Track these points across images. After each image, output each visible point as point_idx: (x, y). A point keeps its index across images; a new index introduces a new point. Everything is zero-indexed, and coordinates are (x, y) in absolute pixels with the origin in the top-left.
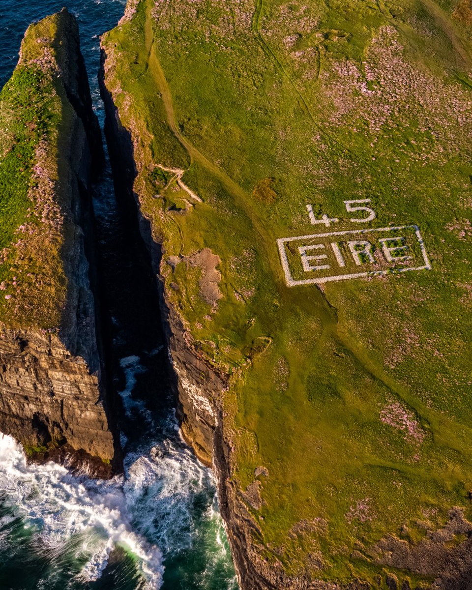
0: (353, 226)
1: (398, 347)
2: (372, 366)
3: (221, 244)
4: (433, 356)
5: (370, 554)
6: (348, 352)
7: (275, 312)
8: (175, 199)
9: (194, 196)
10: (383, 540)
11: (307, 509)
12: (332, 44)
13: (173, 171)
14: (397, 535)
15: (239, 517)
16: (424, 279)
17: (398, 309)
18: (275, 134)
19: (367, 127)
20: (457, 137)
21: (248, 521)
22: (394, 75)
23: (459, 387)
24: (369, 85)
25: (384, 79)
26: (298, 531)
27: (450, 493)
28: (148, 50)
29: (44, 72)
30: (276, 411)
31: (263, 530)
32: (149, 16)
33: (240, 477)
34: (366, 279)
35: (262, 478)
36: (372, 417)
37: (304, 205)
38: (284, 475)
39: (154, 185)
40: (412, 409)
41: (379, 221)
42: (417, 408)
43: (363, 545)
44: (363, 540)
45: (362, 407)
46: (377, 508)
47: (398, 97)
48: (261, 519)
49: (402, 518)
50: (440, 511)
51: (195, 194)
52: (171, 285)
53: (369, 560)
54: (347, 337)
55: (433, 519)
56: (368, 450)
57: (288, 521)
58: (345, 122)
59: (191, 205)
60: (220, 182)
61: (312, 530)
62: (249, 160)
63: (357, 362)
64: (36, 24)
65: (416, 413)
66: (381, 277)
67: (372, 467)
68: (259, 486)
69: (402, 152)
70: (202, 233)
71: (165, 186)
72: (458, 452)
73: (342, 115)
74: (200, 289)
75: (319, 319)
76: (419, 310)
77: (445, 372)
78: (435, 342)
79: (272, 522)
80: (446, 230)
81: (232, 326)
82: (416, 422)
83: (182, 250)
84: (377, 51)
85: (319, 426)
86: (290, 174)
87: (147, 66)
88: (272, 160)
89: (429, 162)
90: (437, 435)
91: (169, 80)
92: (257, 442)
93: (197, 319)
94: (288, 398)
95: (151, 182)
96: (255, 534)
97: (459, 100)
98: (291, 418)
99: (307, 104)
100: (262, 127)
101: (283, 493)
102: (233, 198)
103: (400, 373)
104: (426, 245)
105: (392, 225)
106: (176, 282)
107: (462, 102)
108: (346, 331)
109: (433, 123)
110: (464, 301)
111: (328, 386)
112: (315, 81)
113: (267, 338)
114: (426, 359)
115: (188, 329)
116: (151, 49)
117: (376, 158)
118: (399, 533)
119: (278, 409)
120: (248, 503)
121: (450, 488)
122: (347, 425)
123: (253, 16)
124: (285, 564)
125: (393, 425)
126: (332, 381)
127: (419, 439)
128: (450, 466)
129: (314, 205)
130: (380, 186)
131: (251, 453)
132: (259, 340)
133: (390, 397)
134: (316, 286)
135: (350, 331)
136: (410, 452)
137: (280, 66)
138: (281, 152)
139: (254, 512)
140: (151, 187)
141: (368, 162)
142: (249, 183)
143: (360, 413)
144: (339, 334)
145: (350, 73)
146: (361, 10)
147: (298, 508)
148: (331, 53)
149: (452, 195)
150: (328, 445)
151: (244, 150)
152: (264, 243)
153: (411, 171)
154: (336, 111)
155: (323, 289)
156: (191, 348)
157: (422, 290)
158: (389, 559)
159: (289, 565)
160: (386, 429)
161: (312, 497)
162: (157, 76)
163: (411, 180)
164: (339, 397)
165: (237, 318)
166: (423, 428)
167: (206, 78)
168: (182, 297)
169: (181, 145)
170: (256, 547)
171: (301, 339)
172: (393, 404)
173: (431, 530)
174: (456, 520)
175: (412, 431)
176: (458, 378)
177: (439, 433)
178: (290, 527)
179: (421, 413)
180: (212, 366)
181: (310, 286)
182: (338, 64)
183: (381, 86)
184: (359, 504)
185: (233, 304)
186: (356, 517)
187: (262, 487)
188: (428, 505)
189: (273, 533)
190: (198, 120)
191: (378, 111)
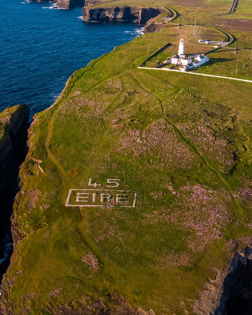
0: (107, 188)
1: (104, 234)
2: (88, 240)
3: (44, 188)
4: (118, 240)
5: (52, 310)
6: (80, 233)
7: (55, 215)
8: (34, 171)
9: (42, 170)
10: (60, 306)
11: (32, 289)
12: (133, 124)
13: (38, 161)
14: (68, 305)
15: (2, 289)
16: (129, 211)
17: (111, 220)
18: (90, 153)
19: (132, 154)
20: (173, 161)
21: (5, 291)
22: (156, 136)
23: (124, 253)
24: (142, 139)
25: (150, 138)
26: (24, 297)
27: (100, 292)
28: (51, 119)
29: (3, 123)
30: (36, 250)
31: (10, 295)
32: (59, 109)
33: (9, 274)
34: (102, 208)
35: (18, 275)
36: (78, 258)
37: (89, 178)
38: (28, 275)
39: (27, 166)
40: (98, 258)
41: (120, 188)
42: (101, 258)
43: (50, 306)
44: (51, 304)
45: (75, 254)
46: (64, 293)
47: (153, 144)
48: (11, 290)
49: (73, 298)
50: (92, 298)
51: (42, 169)
52: (17, 202)
53: (50, 313)
54: (82, 228)
55: (87, 301)
56: (70, 270)
57: (22, 293)
58: (123, 151)
59: (39, 173)
60: (56, 167)
61: (31, 297)
62: (73, 161)
63: (82, 237)
64: (10, 107)
65: (99, 260)
66: (109, 208)
67: (69, 277)
68: (16, 278)
69: (144, 164)
70: (38, 183)
71: (32, 166)
72: (112, 277)
73: (123, 149)
74: (28, 204)
75: (73, 219)
76: (120, 222)
77: (121, 246)
78: (122, 235)
79: (15, 292)
80: (149, 194)
81: (34, 218)
82: (97, 263)
83: (27, 189)
84: (152, 127)
85: (53, 259)
86: (89, 167)
87: (47, 124)
88: (83, 162)
89: (155, 169)
90: (105, 269)
91: (53, 130)
92: (23, 261)
93: (21, 214)
94: (45, 246)
95: (27, 164)
96: (6, 296)
97: (182, 148)
98: (42, 254)
99: (110, 143)
100: (85, 150)
101: (25, 282)
102: (58, 173)
103: (100, 244)
104: (137, 199)
105: (125, 190)
106: (19, 201)
107: (182, 149)
108: (83, 225)
109: (164, 155)
110: (144, 221)
111: (64, 245)
112: (118, 136)
113: (46, 224)
114: (115, 240)
115: (15, 218)
116: (52, 119)
117: (131, 165)
118: (69, 304)
119: (38, 250)
120: (8, 284)
121: (101, 290)
122: (66, 260)
123: (103, 112)
124: (13, 309)
125: (86, 262)
126: (67, 243)
127: (96, 269)
128: (105, 282)
129: (93, 179)
130: (127, 175)
131: (18, 265)
132: (43, 224)
133: (90, 252)
134: (78, 208)
135: (85, 226)
136: (89, 274)
137: (105, 129)
138: (89, 159)
139: (9, 287)
140: (26, 166)
141: (126, 166)
142: (68, 169)
143: (74, 256)
144: (79, 226)
145: (136, 134)
146: (153, 113)
147: (29, 288)
148: (131, 127)
149: (159, 182)
150: (53, 266)
151: (73, 157)
152: (63, 190)
153: (144, 171)
154: (121, 147)
155: (81, 209)
156: (13, 225)
157: (126, 215)
158: (60, 314)
159: (15, 310)
160: (82, 264)
161: (37, 285)
162: (50, 128)
163: (143, 175)
164: (67, 249)
165: (37, 215)
166: (100, 266)
167: (71, 131)
168: (19, 206)
169: (46, 152)
170: (4, 301)
171: (61, 226)
172: (90, 255)
173: (84, 305)
174: (98, 303)
175: (94, 266)
176: (125, 249)
177: (106, 269)
178: (22, 295)
179: (102, 260)
180: (19, 232)
181: (76, 207)
182: (131, 130)
183: (147, 140)
184: (56, 290)
185: (38, 210)
186: (52, 295)
187: (17, 278)
188: (87, 295)
189: (13, 297)
190: (58, 145)
191: (141, 148)
